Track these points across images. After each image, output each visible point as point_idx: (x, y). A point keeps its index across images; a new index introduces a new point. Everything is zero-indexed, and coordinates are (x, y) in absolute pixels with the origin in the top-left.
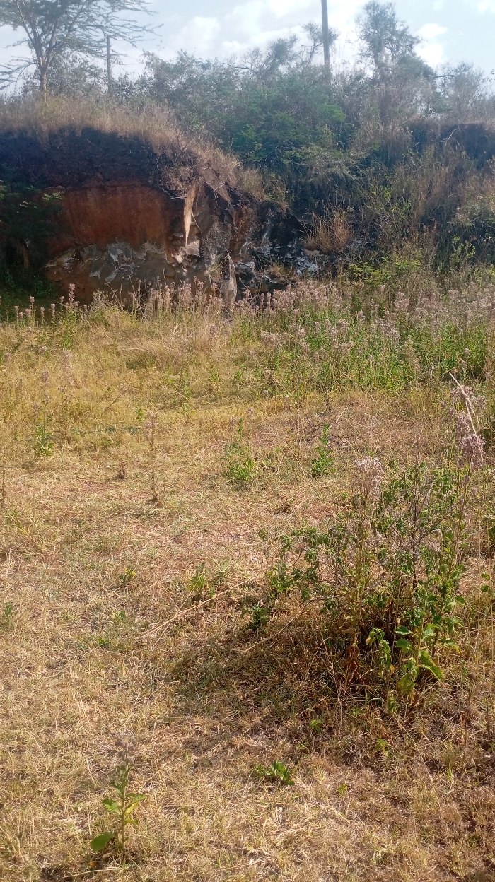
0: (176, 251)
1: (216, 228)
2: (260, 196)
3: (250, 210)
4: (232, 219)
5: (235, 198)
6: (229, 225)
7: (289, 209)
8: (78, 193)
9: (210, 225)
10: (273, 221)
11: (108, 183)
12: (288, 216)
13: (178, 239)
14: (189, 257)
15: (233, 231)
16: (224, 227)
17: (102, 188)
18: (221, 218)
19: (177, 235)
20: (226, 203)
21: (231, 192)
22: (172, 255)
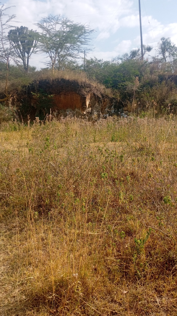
0: (84, 111)
1: (97, 105)
2: (111, 96)
3: (107, 100)
4: (102, 103)
5: (103, 97)
6: (101, 104)
7: (120, 100)
8: (59, 96)
9: (95, 104)
10: (115, 103)
11: (66, 93)
12: (120, 101)
13: (85, 107)
14: (88, 112)
15: (102, 106)
16: (99, 105)
17: (65, 94)
18: (98, 102)
19: (84, 106)
20: (100, 98)
21: (102, 95)
22: (83, 112)
